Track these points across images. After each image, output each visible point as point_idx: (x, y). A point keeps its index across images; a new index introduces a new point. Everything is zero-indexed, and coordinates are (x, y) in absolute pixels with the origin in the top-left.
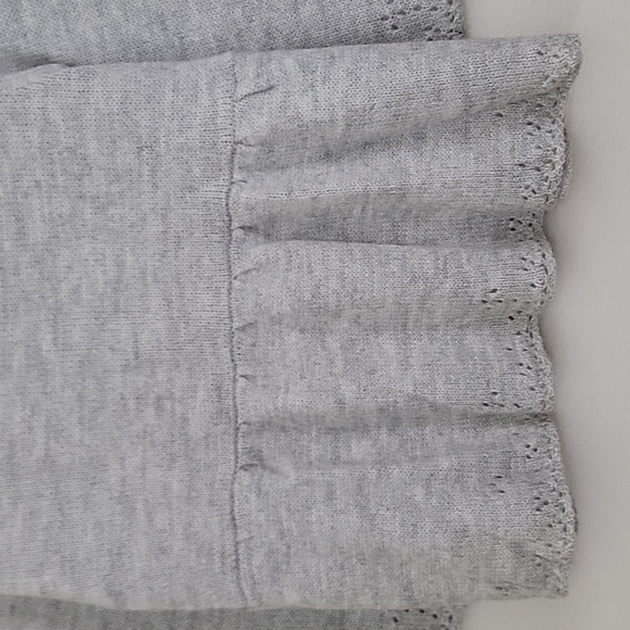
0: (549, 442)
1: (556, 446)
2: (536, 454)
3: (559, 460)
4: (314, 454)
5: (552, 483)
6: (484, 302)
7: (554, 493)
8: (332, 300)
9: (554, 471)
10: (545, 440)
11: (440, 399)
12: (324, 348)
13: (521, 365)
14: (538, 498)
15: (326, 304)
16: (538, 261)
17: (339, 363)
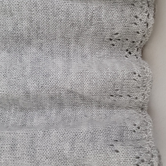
0: (147, 125)
1: (150, 127)
2: (139, 131)
3: (151, 135)
4: (11, 122)
5: (147, 148)
6: (111, 40)
7: (149, 155)
8: (25, 33)
9: (148, 141)
10: (145, 123)
11: (86, 93)
12: (21, 61)
13: (135, 73)
14: (138, 158)
15: (22, 35)
16: (144, 20)
17: (28, 70)
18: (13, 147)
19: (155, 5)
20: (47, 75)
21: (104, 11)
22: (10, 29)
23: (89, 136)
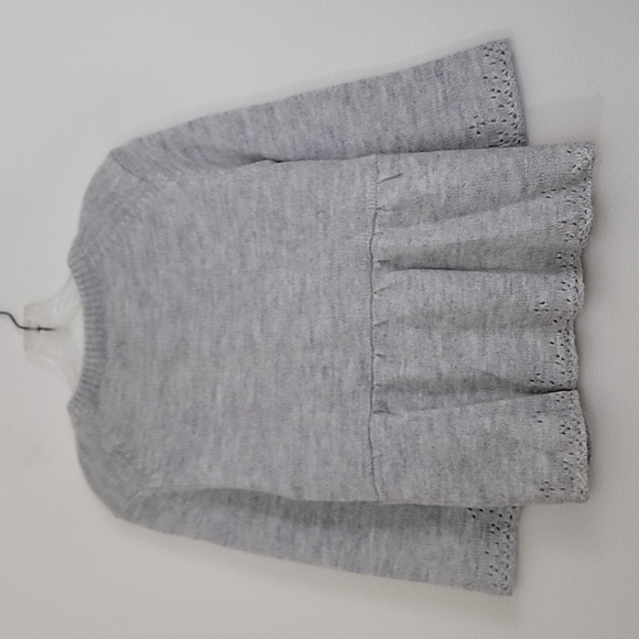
6: (536, 310)
8: (437, 308)
11: (503, 375)
12: (430, 339)
13: (558, 356)
15: (433, 311)
16: (572, 285)
17: (440, 349)
18: (431, 428)
19: (583, 267)
20: (461, 356)
21: (524, 279)
22: (421, 305)
23: (509, 409)
